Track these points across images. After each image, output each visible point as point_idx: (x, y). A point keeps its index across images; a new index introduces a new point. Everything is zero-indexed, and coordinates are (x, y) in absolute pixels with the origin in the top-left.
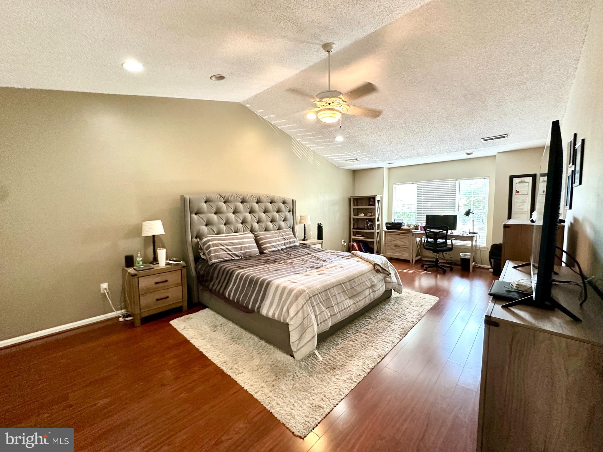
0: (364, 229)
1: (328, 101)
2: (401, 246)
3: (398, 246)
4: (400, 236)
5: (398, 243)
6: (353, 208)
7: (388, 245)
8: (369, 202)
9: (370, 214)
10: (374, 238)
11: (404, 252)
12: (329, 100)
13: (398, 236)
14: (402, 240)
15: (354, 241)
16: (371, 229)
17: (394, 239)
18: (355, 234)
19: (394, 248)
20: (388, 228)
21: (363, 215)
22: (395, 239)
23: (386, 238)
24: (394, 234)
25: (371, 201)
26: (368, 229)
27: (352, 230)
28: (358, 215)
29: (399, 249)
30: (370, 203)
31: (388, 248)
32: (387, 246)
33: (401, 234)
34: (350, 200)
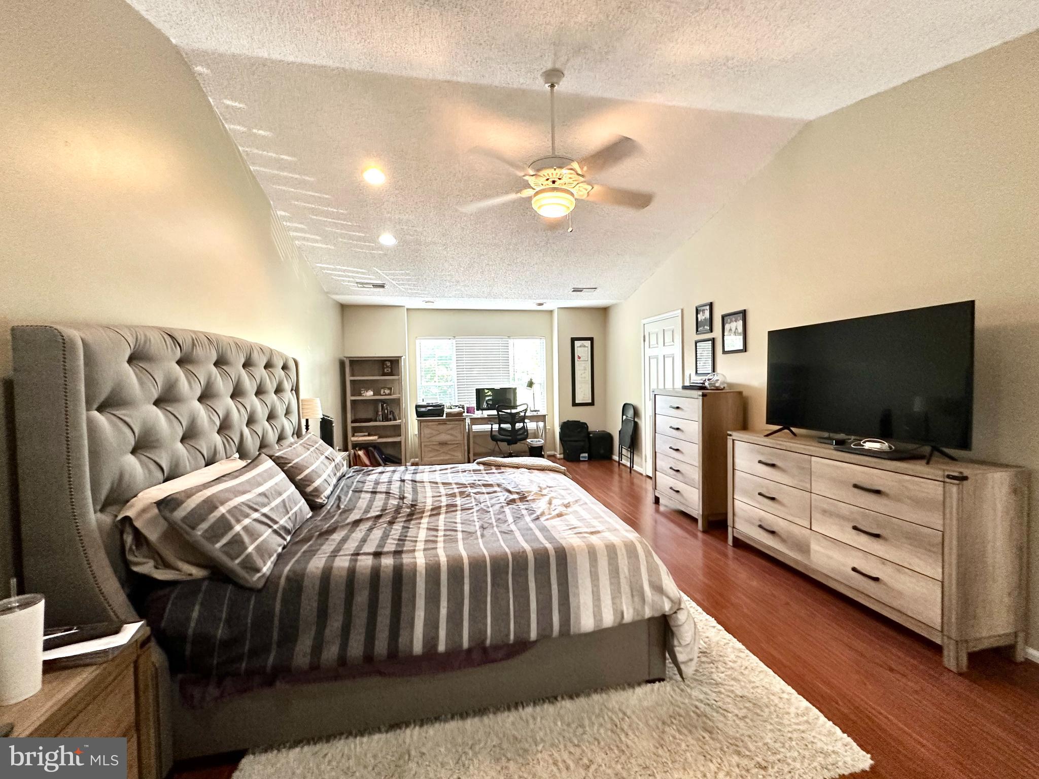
0: (376, 421)
1: (550, 175)
2: (449, 443)
3: (443, 444)
4: (445, 425)
5: (444, 437)
6: (351, 381)
7: (426, 444)
8: (383, 369)
9: (387, 391)
10: (400, 435)
11: (454, 451)
12: (552, 174)
13: (441, 427)
14: (450, 432)
15: (356, 446)
16: (390, 420)
17: (435, 432)
18: (355, 430)
19: (437, 448)
20: (419, 414)
21: (370, 393)
22: (438, 432)
23: (422, 432)
24: (437, 423)
25: (387, 367)
26: (386, 419)
27: (350, 425)
28: (360, 395)
29: (445, 449)
30: (386, 370)
31: (426, 449)
32: (425, 446)
33: (448, 423)
34: (342, 364)
